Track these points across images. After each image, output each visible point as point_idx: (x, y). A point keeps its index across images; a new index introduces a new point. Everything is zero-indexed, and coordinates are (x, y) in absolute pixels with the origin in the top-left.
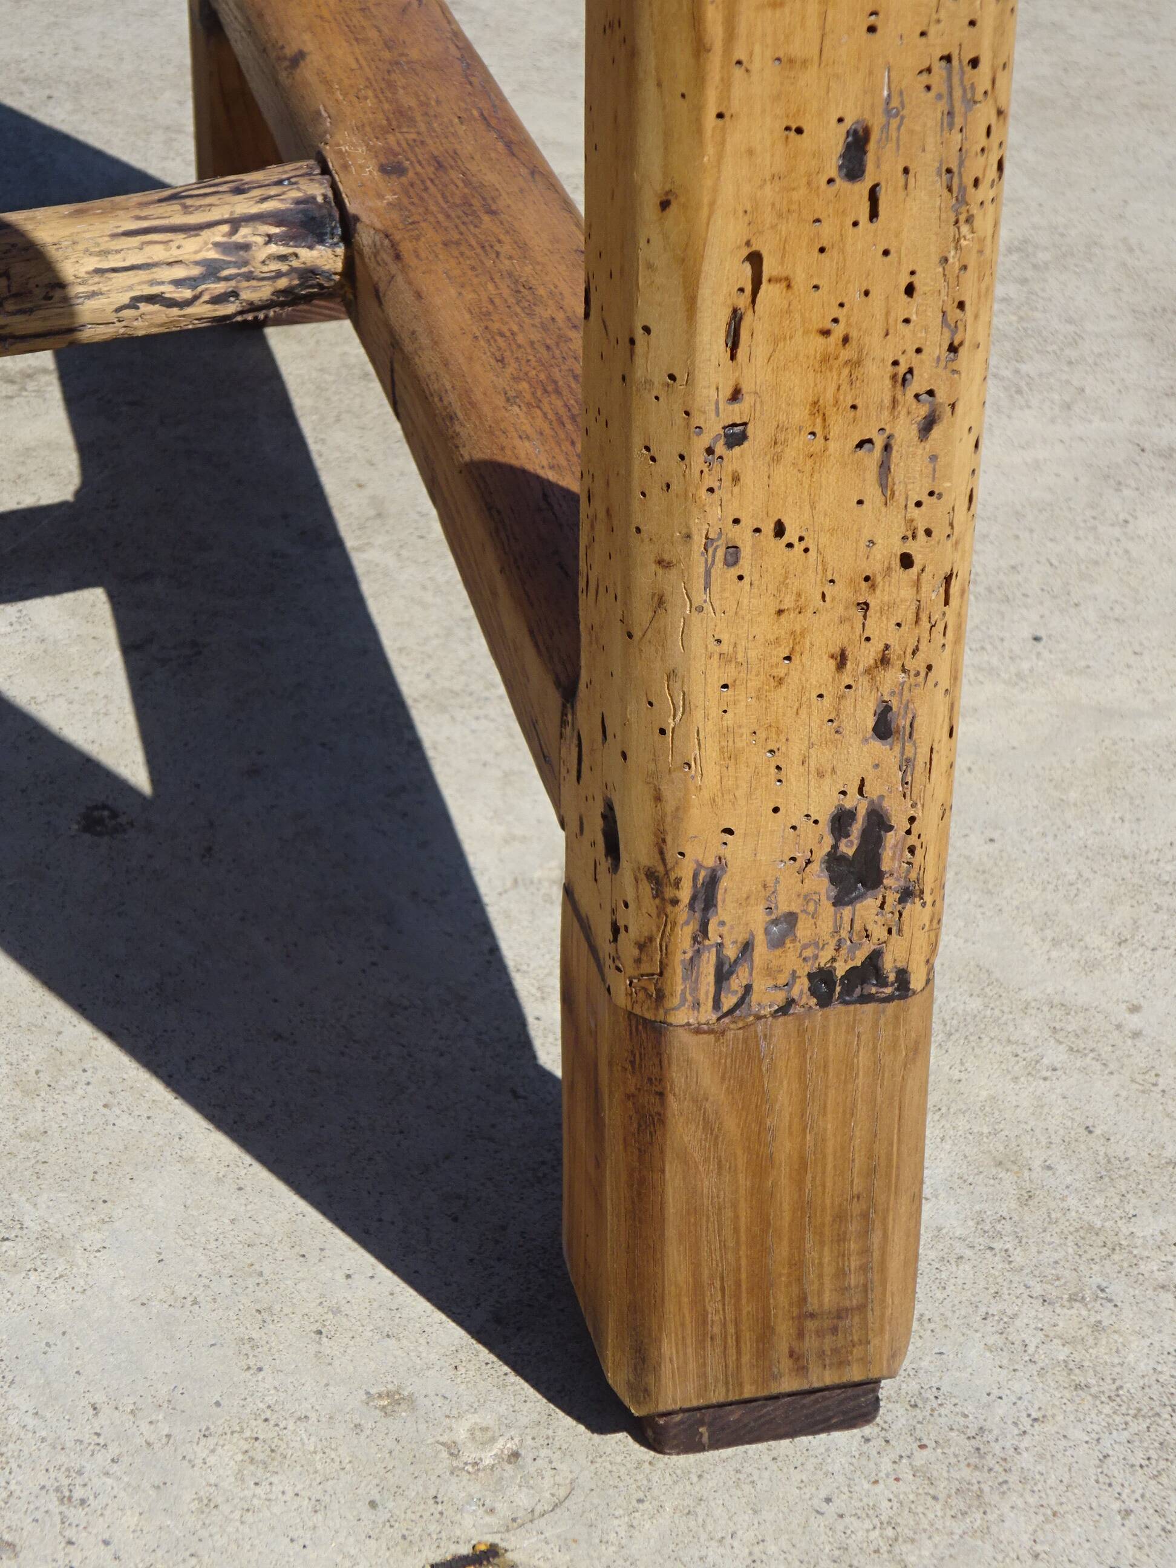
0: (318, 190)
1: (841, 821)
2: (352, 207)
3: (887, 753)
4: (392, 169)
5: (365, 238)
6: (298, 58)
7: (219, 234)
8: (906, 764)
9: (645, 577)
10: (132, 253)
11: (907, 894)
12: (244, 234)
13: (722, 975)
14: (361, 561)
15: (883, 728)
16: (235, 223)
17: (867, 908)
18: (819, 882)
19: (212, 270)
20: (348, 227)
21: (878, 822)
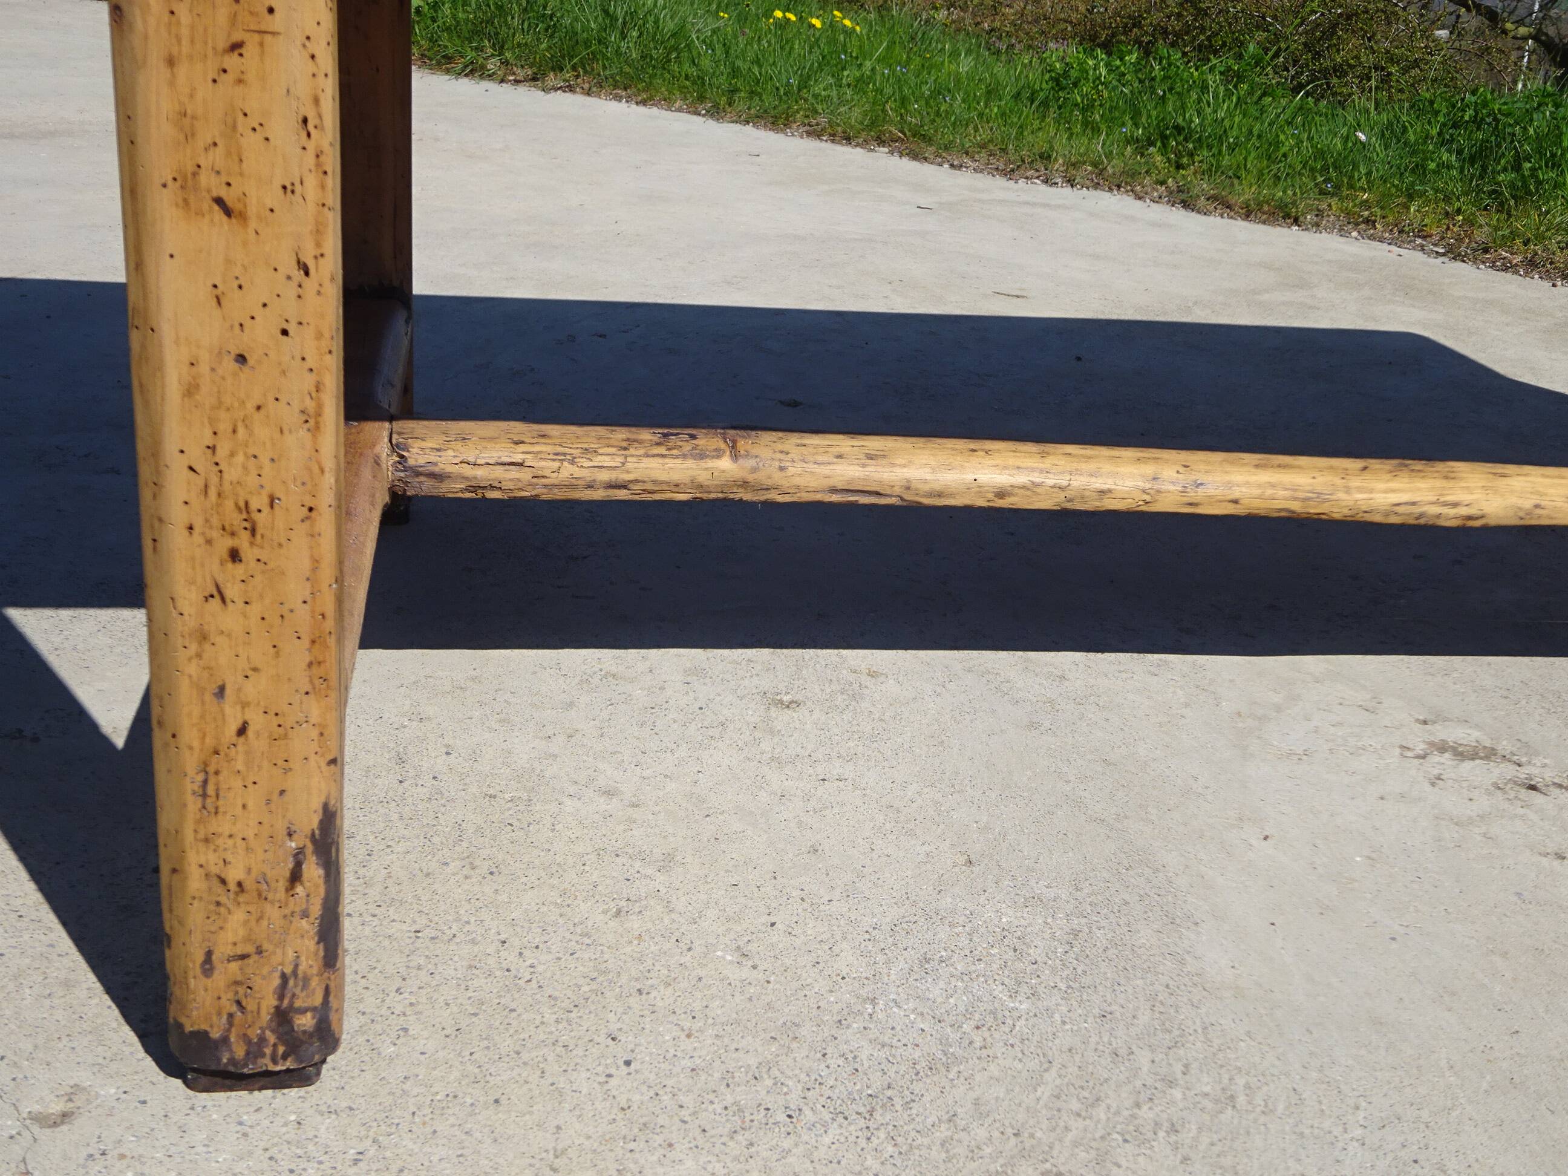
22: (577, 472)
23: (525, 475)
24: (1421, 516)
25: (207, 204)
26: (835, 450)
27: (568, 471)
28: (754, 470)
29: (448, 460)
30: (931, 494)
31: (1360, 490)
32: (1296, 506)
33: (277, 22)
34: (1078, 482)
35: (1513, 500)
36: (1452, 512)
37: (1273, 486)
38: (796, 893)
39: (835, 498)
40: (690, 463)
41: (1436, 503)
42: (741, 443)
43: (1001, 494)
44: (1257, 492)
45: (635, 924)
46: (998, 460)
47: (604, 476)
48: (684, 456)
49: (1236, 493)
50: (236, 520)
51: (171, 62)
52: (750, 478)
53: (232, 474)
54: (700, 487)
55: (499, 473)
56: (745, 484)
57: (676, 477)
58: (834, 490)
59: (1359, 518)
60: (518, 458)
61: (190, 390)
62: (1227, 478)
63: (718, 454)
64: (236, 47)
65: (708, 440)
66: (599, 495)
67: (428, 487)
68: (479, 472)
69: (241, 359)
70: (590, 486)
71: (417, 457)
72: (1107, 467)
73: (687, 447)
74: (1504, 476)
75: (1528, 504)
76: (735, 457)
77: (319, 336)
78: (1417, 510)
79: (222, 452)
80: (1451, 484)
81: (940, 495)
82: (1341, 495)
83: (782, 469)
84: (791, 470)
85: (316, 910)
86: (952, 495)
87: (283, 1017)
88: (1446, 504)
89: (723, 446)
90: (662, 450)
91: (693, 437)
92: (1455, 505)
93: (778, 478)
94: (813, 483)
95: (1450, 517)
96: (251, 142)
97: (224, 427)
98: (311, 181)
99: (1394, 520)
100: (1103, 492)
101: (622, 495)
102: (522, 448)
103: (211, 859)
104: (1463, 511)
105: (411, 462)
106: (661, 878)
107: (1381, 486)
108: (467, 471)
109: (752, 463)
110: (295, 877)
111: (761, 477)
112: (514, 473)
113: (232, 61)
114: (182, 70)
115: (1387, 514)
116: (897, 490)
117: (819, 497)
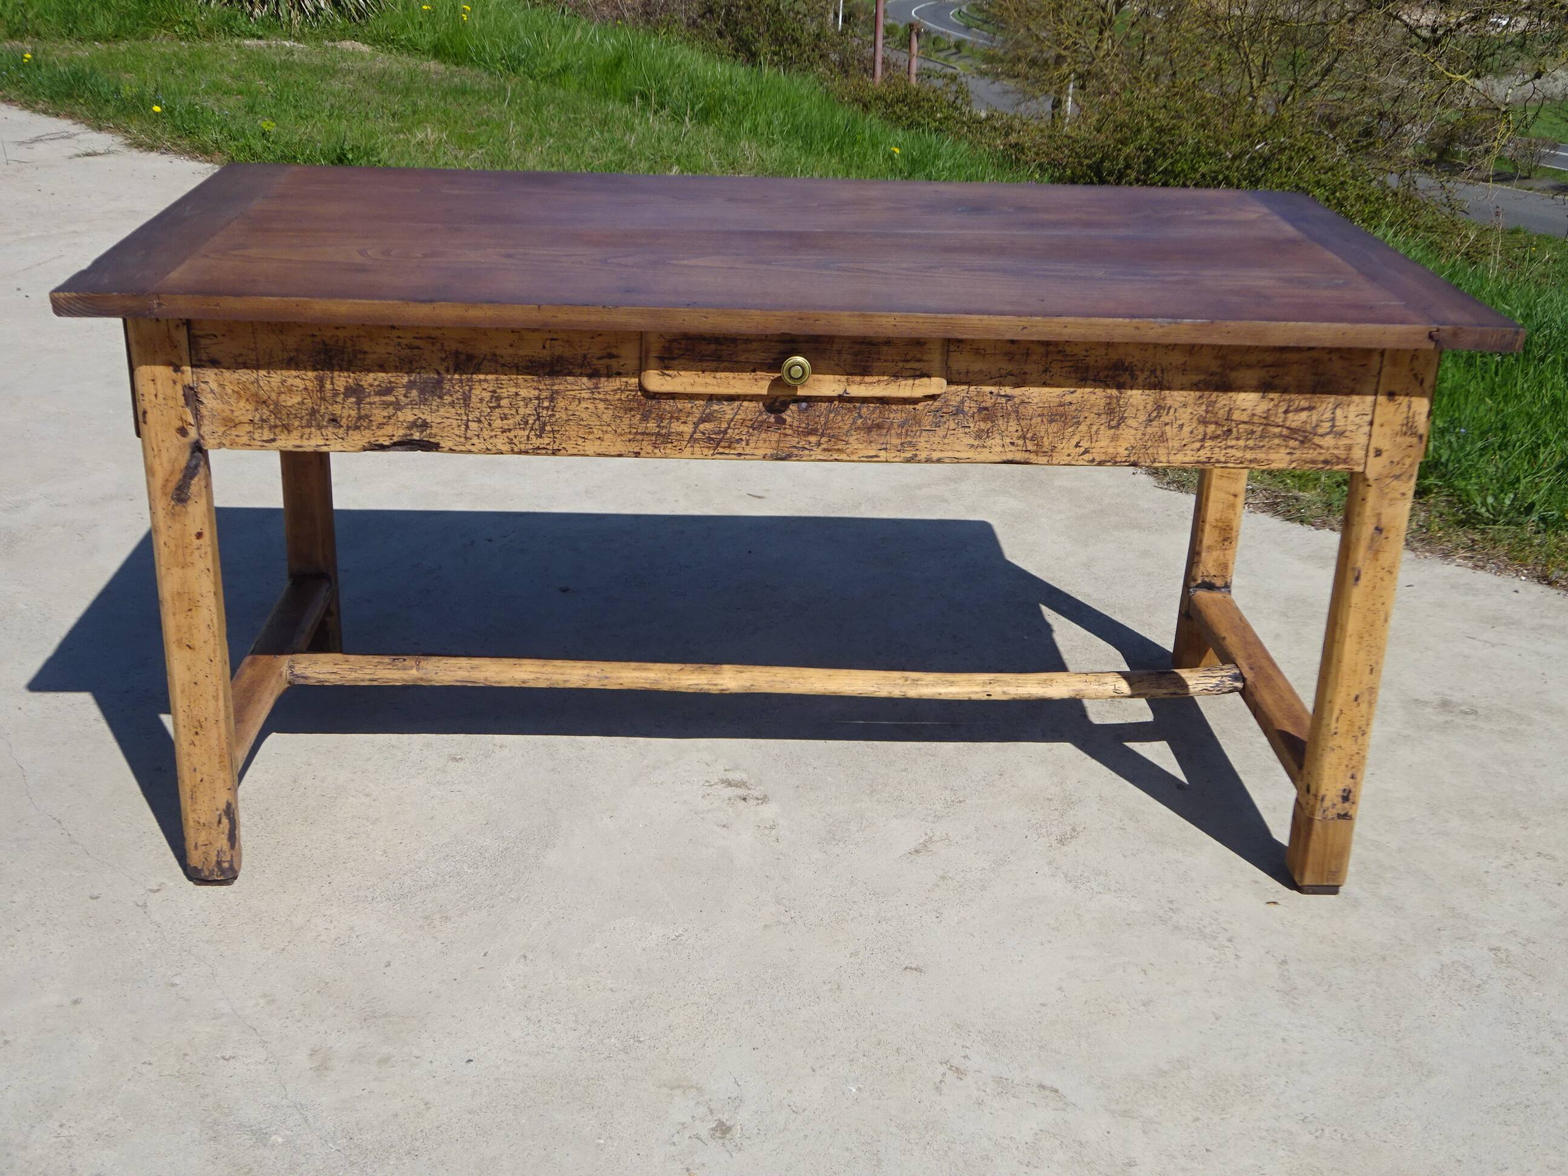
0: (1237, 672)
1: (1344, 790)
2: (1246, 676)
3: (1352, 780)
4: (1251, 668)
5: (1248, 683)
6: (1224, 638)
7: (1219, 678)
8: (1355, 783)
9: (1320, 752)
10: (1203, 680)
11: (1353, 803)
12: (1224, 679)
13: (1324, 811)
14: (1221, 742)
15: (1353, 777)
16: (1222, 677)
17: (1347, 805)
18: (1340, 799)
19: (1217, 685)
20: (1244, 680)
21: (1350, 791)
22: (357, 675)
23: (337, 677)
24: (701, 689)
25: (185, 646)
26: (458, 665)
27: (353, 675)
28: (426, 674)
29: (308, 672)
30: (495, 682)
31: (675, 679)
32: (647, 686)
33: (199, 604)
34: (555, 677)
35: (742, 683)
36: (715, 688)
37: (637, 678)
38: (416, 833)
39: (458, 684)
40: (400, 672)
41: (708, 684)
42: (422, 663)
43: (524, 682)
44: (630, 680)
45: (353, 842)
46: (524, 668)
47: (368, 677)
48: (398, 669)
49: (621, 681)
50: (197, 724)
51: (174, 614)
52: (424, 677)
53: (195, 712)
54: (405, 680)
55: (327, 676)
56: (422, 679)
57: (395, 677)
58: (457, 681)
59: (675, 690)
60: (335, 671)
61: (183, 692)
62: (618, 674)
63: (411, 668)
64: (190, 610)
65: (410, 662)
66: (366, 683)
67: (302, 681)
68: (321, 676)
69: (196, 683)
70: (362, 681)
71: (298, 670)
72: (568, 671)
73: (400, 665)
74: (742, 672)
75: (748, 684)
76: (418, 670)
77: (216, 676)
78: (700, 687)
79: (192, 706)
80: (716, 676)
81: (500, 682)
82: (666, 681)
83: (436, 673)
84: (440, 674)
85: (227, 832)
86: (504, 683)
87: (219, 863)
88: (712, 685)
89: (414, 664)
90: (390, 667)
91: (405, 660)
92: (716, 685)
93: (435, 677)
94: (449, 679)
95: (714, 690)
96: (195, 631)
97: (192, 701)
98: (212, 639)
99: (690, 691)
100: (565, 681)
101: (375, 683)
102: (337, 666)
103: (195, 816)
104: (720, 687)
105: (295, 673)
106: (371, 826)
107: (685, 677)
108: (317, 676)
109: (424, 671)
110: (220, 822)
111: (429, 676)
112: (333, 676)
113: (189, 613)
114: (177, 617)
115: (687, 689)
116: (482, 681)
117: (451, 684)
